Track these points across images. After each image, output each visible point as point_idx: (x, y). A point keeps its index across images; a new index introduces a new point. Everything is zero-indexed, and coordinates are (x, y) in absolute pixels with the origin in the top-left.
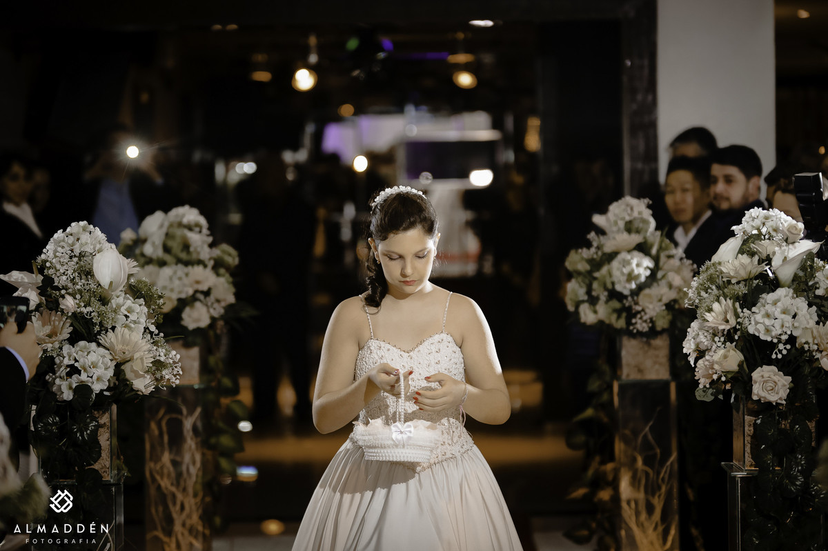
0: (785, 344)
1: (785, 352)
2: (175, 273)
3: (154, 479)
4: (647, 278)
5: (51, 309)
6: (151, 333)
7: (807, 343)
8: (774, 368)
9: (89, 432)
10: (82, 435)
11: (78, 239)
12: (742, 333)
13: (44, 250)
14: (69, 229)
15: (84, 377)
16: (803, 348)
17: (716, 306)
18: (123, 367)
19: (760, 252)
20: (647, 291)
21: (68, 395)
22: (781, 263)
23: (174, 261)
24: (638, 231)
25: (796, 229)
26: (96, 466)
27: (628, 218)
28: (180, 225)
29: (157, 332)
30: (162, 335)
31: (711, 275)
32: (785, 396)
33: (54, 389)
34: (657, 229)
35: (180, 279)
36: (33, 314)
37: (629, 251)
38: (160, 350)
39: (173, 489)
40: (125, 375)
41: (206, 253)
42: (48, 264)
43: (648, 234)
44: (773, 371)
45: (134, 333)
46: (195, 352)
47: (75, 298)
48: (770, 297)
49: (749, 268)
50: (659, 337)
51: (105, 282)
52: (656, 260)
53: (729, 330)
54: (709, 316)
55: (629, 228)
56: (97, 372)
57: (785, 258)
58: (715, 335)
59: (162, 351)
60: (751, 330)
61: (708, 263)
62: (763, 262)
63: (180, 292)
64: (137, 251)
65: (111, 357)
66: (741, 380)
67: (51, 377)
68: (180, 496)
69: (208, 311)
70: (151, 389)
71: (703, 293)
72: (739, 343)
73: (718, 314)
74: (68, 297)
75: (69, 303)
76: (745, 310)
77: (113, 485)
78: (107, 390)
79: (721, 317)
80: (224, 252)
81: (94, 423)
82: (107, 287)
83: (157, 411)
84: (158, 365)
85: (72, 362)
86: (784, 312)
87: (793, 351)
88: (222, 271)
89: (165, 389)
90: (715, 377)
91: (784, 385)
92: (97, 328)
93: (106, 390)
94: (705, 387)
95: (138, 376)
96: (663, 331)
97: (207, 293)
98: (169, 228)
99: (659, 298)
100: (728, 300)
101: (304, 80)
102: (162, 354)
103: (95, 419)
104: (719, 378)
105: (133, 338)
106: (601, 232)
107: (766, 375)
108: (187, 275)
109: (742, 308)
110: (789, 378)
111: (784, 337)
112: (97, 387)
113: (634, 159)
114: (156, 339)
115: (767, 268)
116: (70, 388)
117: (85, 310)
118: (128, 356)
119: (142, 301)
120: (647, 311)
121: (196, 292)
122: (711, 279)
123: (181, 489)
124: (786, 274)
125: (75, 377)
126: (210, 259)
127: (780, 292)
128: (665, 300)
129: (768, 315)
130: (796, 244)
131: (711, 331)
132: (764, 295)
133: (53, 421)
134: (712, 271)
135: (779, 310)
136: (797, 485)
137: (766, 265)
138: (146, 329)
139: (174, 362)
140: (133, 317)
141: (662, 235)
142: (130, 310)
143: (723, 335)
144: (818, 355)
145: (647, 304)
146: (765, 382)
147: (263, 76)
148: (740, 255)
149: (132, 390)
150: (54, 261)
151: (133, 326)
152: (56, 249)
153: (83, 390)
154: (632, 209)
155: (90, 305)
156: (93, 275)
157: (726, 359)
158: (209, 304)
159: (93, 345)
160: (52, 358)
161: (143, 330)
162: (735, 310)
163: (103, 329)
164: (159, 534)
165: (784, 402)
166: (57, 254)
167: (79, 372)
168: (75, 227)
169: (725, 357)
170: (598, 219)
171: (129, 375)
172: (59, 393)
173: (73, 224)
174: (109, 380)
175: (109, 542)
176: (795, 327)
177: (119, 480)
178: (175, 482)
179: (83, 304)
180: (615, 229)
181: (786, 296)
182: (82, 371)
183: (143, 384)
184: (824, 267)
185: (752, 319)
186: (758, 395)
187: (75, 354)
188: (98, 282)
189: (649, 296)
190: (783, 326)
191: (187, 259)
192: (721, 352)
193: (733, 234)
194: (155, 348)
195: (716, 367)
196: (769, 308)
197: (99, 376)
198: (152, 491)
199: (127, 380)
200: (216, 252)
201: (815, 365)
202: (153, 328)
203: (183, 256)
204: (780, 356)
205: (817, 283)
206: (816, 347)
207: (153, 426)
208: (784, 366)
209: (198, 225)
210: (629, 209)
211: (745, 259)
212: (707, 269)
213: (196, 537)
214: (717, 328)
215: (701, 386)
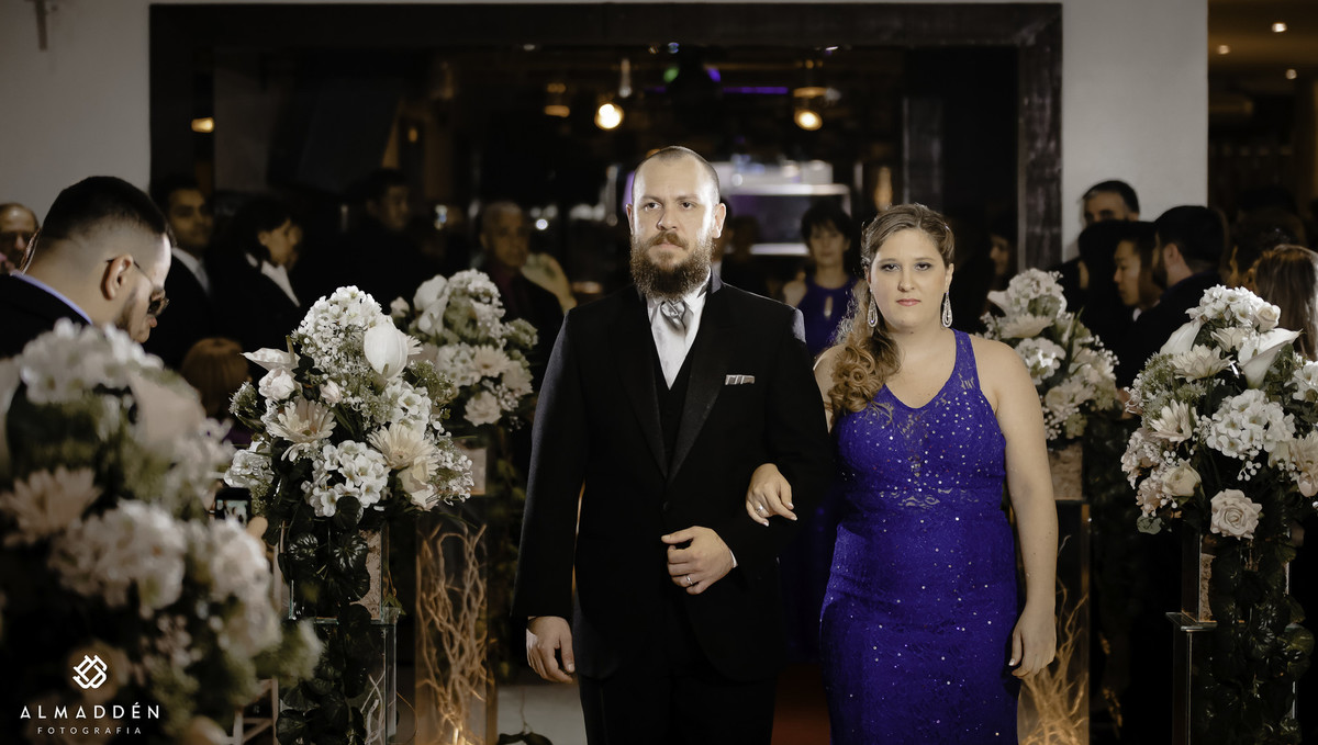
0: (1254, 462)
1: (1254, 472)
2: (458, 353)
3: (426, 615)
4: (1056, 371)
5: (309, 399)
6: (435, 432)
7: (1282, 461)
8: (1240, 493)
9: (354, 557)
10: (346, 561)
11: (345, 309)
12: (1200, 446)
13: (302, 323)
14: (334, 296)
15: (349, 486)
16: (1276, 467)
17: (1166, 411)
18: (399, 476)
19: (1223, 343)
20: (1056, 389)
21: (329, 510)
22: (1250, 356)
23: (458, 339)
24: (1045, 313)
25: (1271, 314)
26: (363, 602)
27: (1033, 296)
28: (465, 293)
29: (442, 430)
30: (449, 434)
31: (1160, 371)
32: (1253, 529)
33: (312, 502)
34: (1068, 310)
35: (464, 362)
36: (287, 403)
37: (1034, 338)
38: (447, 454)
39: (451, 627)
40: (401, 485)
41: (496, 330)
42: (307, 341)
43: (1058, 316)
44: (1238, 497)
45: (414, 432)
46: (481, 453)
47: (340, 385)
48: (1236, 401)
49: (1209, 363)
50: (1070, 447)
51: (378, 366)
52: (1069, 349)
53: (1182, 443)
54: (1156, 424)
55: (1034, 308)
56: (366, 481)
57: (1256, 351)
58: (1164, 449)
59: (449, 456)
60: (1211, 443)
61: (1156, 356)
62: (1226, 356)
63: (463, 379)
64: (412, 326)
65: (385, 463)
66: (1197, 508)
67: (308, 486)
68: (458, 637)
69: (499, 403)
70: (434, 503)
71: (1149, 395)
72: (1196, 459)
73: (1170, 420)
74: (331, 383)
75: (332, 392)
76: (1204, 417)
77: (385, 625)
78: (380, 504)
79: (1173, 426)
80: (519, 328)
81: (361, 546)
82: (381, 372)
83: (432, 529)
84: (445, 474)
85: (335, 467)
86: (1254, 420)
87: (1264, 471)
88: (517, 353)
89: (452, 504)
90: (1164, 503)
91: (1253, 515)
92: (367, 425)
93: (377, 505)
94: (1150, 515)
95: (419, 487)
96: (1076, 439)
97: (497, 381)
98: (450, 297)
99: (1071, 397)
100: (1182, 403)
101: (609, 117)
102: (449, 459)
103: (361, 541)
104: (1170, 503)
105: (412, 437)
106: (997, 312)
107: (1230, 502)
108: (473, 357)
109: (1200, 413)
110: (1259, 506)
111: (1254, 453)
112: (366, 501)
113: (1030, 222)
114: (442, 439)
115: (1232, 363)
116: (333, 500)
117: (352, 401)
118: (406, 460)
119: (424, 390)
120: (1056, 413)
121: (484, 378)
122: (1160, 376)
123: (460, 628)
124: (1256, 371)
125: (338, 486)
126: (502, 337)
127: (1249, 395)
128: (1079, 400)
129: (1233, 425)
130: (1270, 334)
131: (1159, 444)
132: (1228, 399)
133: (310, 543)
134: (1161, 366)
135: (1247, 418)
136: (1266, 644)
137: (1231, 359)
138: (429, 426)
139: (465, 471)
140: (413, 411)
141: (1075, 317)
142: (409, 402)
143: (1174, 450)
144: (1295, 477)
145: (1057, 406)
146: (1228, 510)
147: (560, 111)
148: (1196, 346)
149: (410, 505)
150: (314, 336)
151: (412, 422)
152: (317, 321)
153: (348, 503)
154: (1038, 284)
155: (358, 395)
156: (364, 355)
157: (1180, 480)
158: (500, 394)
159: (362, 446)
160: (310, 462)
161: (425, 428)
162: (1191, 416)
163: (374, 425)
164: (433, 683)
165: (1252, 537)
166: (319, 328)
167: (343, 481)
168: (342, 293)
169: (1178, 478)
170: (995, 297)
171: (407, 485)
172: (317, 507)
173: (339, 290)
174: (381, 492)
175: (378, 698)
176: (1269, 441)
177: (391, 619)
178: (452, 618)
179: (349, 393)
180: (1017, 309)
181: (1255, 400)
182: (348, 480)
183: (424, 498)
184: (1304, 364)
185: (1213, 429)
186: (1219, 527)
187: (339, 458)
188: (370, 364)
189: (1059, 395)
190: (1251, 439)
191: (474, 338)
192: (1172, 471)
193: (1188, 319)
194: (440, 451)
195: (1166, 490)
196: (1235, 416)
197: (369, 487)
198: (424, 628)
199: (404, 492)
200: (510, 328)
201: (1292, 489)
202: (438, 426)
203: (468, 332)
204: (1248, 478)
205: (1295, 384)
206: (1293, 467)
207: (426, 546)
208: (1252, 490)
209: (487, 294)
210: (1034, 283)
211: (1202, 351)
212: (1155, 363)
213: (477, 689)
214: (1168, 440)
215: (1145, 515)
